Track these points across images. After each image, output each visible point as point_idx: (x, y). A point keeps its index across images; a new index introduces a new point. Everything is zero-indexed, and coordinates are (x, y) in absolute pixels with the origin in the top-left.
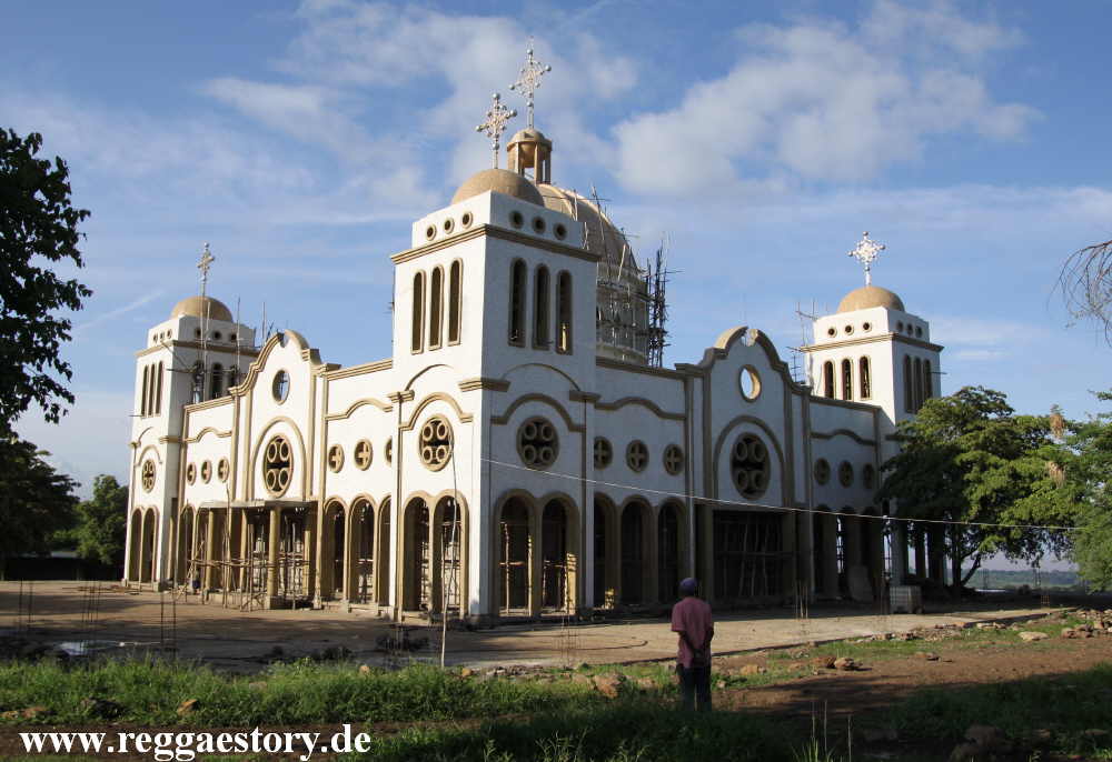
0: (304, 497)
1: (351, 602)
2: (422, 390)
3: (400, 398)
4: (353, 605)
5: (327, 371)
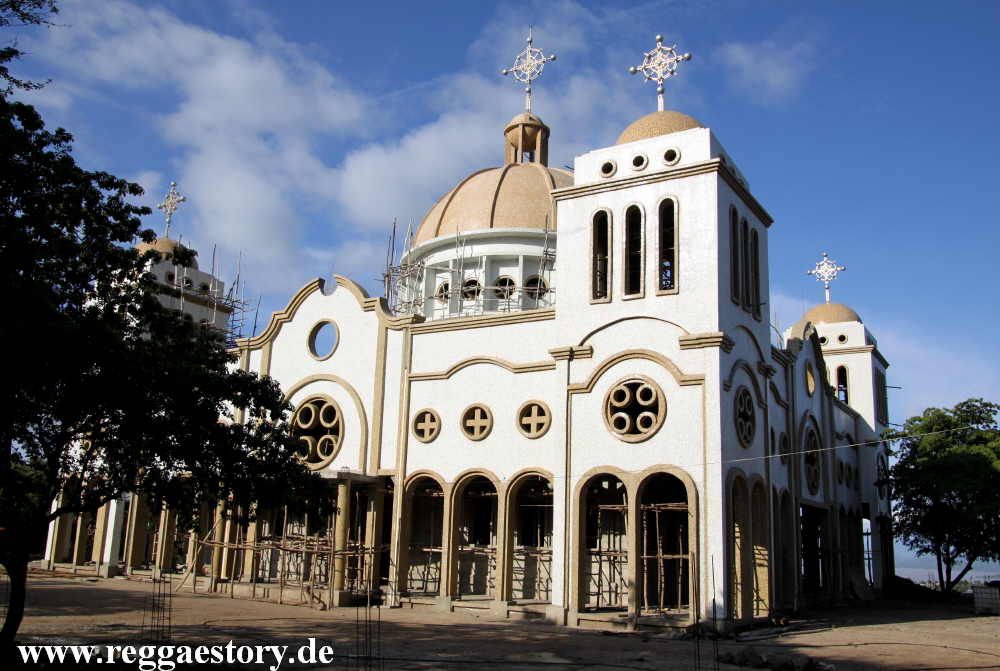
0: (365, 470)
1: (453, 599)
2: (605, 346)
3: (572, 355)
4: (455, 603)
5: (413, 323)
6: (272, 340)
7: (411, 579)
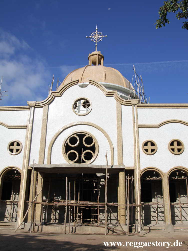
6: (49, 104)
7: (111, 219)
